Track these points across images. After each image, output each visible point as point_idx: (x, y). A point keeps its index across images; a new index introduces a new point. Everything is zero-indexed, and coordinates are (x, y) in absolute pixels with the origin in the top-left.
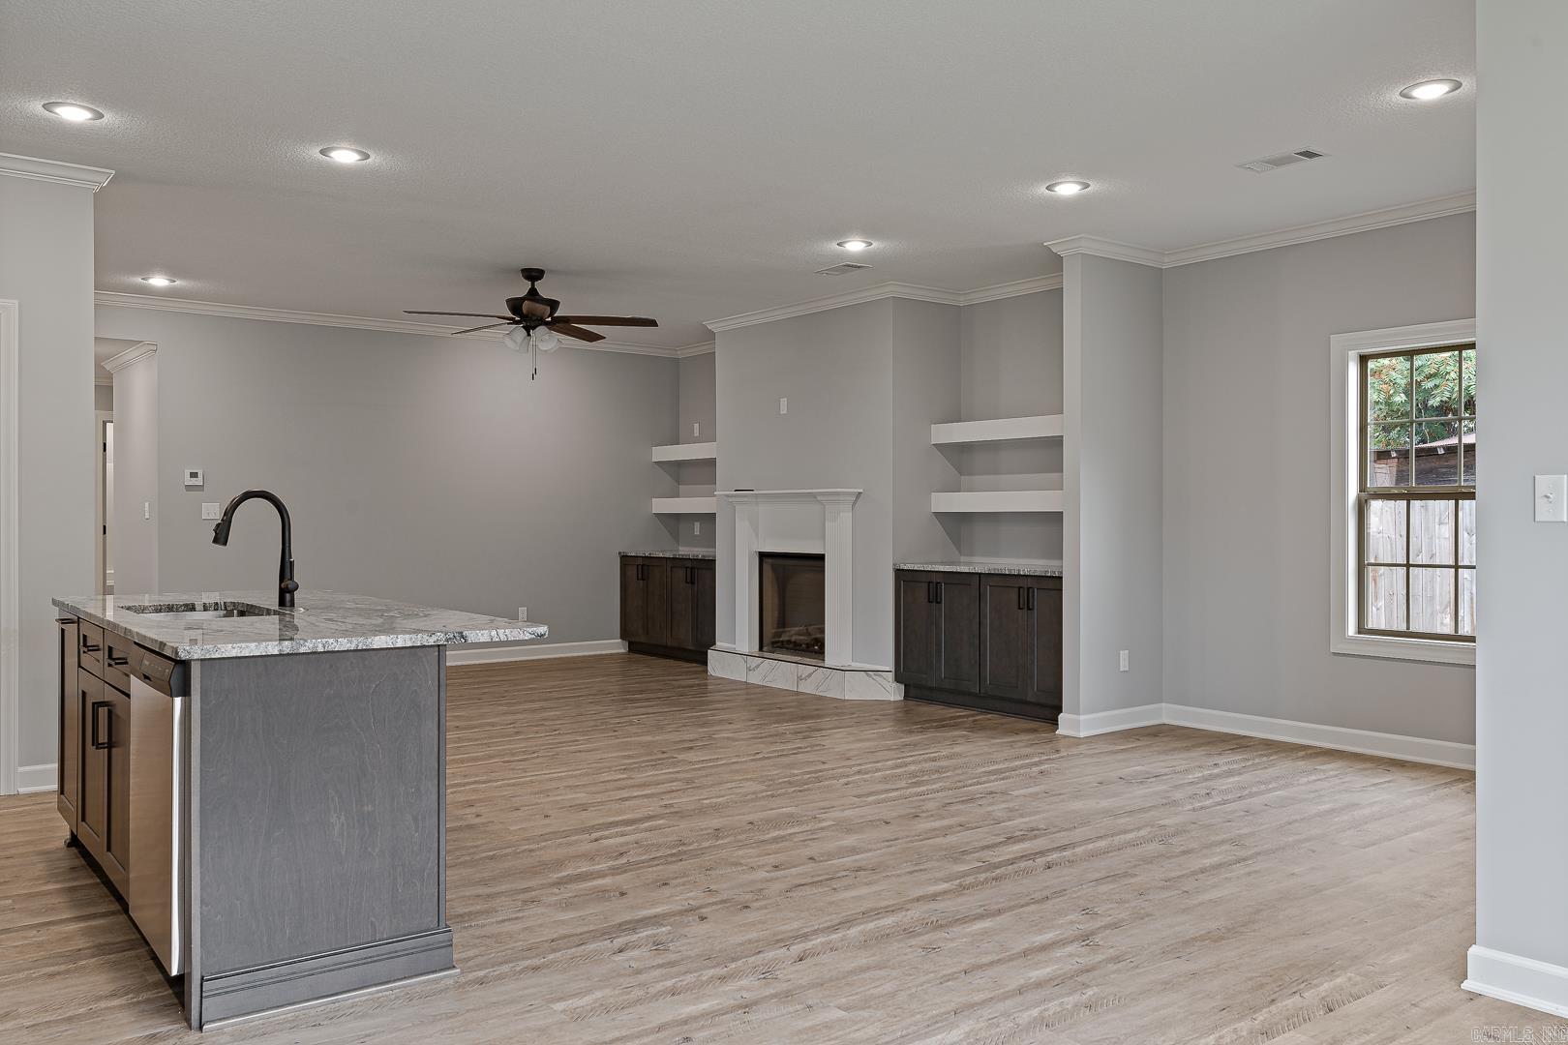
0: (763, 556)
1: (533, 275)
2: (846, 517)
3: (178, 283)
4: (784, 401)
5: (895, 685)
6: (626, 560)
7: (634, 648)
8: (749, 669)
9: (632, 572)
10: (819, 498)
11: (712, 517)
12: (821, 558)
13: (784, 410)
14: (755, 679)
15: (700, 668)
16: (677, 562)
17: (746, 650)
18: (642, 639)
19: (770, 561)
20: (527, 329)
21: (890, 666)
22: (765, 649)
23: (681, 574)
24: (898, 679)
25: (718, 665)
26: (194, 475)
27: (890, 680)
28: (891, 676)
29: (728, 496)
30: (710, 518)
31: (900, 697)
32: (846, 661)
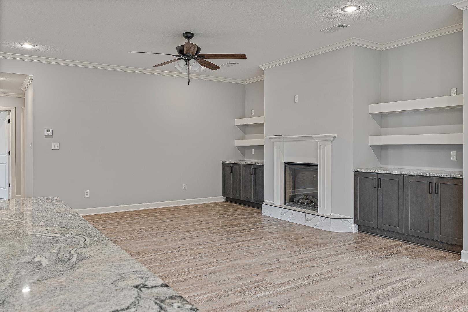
0: (286, 164)
1: (189, 36)
2: (329, 147)
3: (36, 47)
4: (296, 97)
5: (354, 225)
6: (225, 164)
7: (228, 200)
8: (281, 214)
9: (228, 169)
10: (315, 139)
11: (262, 147)
12: (317, 165)
13: (296, 100)
14: (284, 218)
15: (258, 211)
16: (246, 166)
17: (278, 204)
18: (231, 196)
19: (289, 166)
20: (187, 61)
21: (352, 216)
22: (287, 204)
23: (248, 170)
24: (356, 222)
25: (265, 210)
26: (48, 131)
27: (352, 223)
28: (352, 221)
29: (270, 138)
30: (261, 148)
31: (356, 231)
32: (329, 213)
